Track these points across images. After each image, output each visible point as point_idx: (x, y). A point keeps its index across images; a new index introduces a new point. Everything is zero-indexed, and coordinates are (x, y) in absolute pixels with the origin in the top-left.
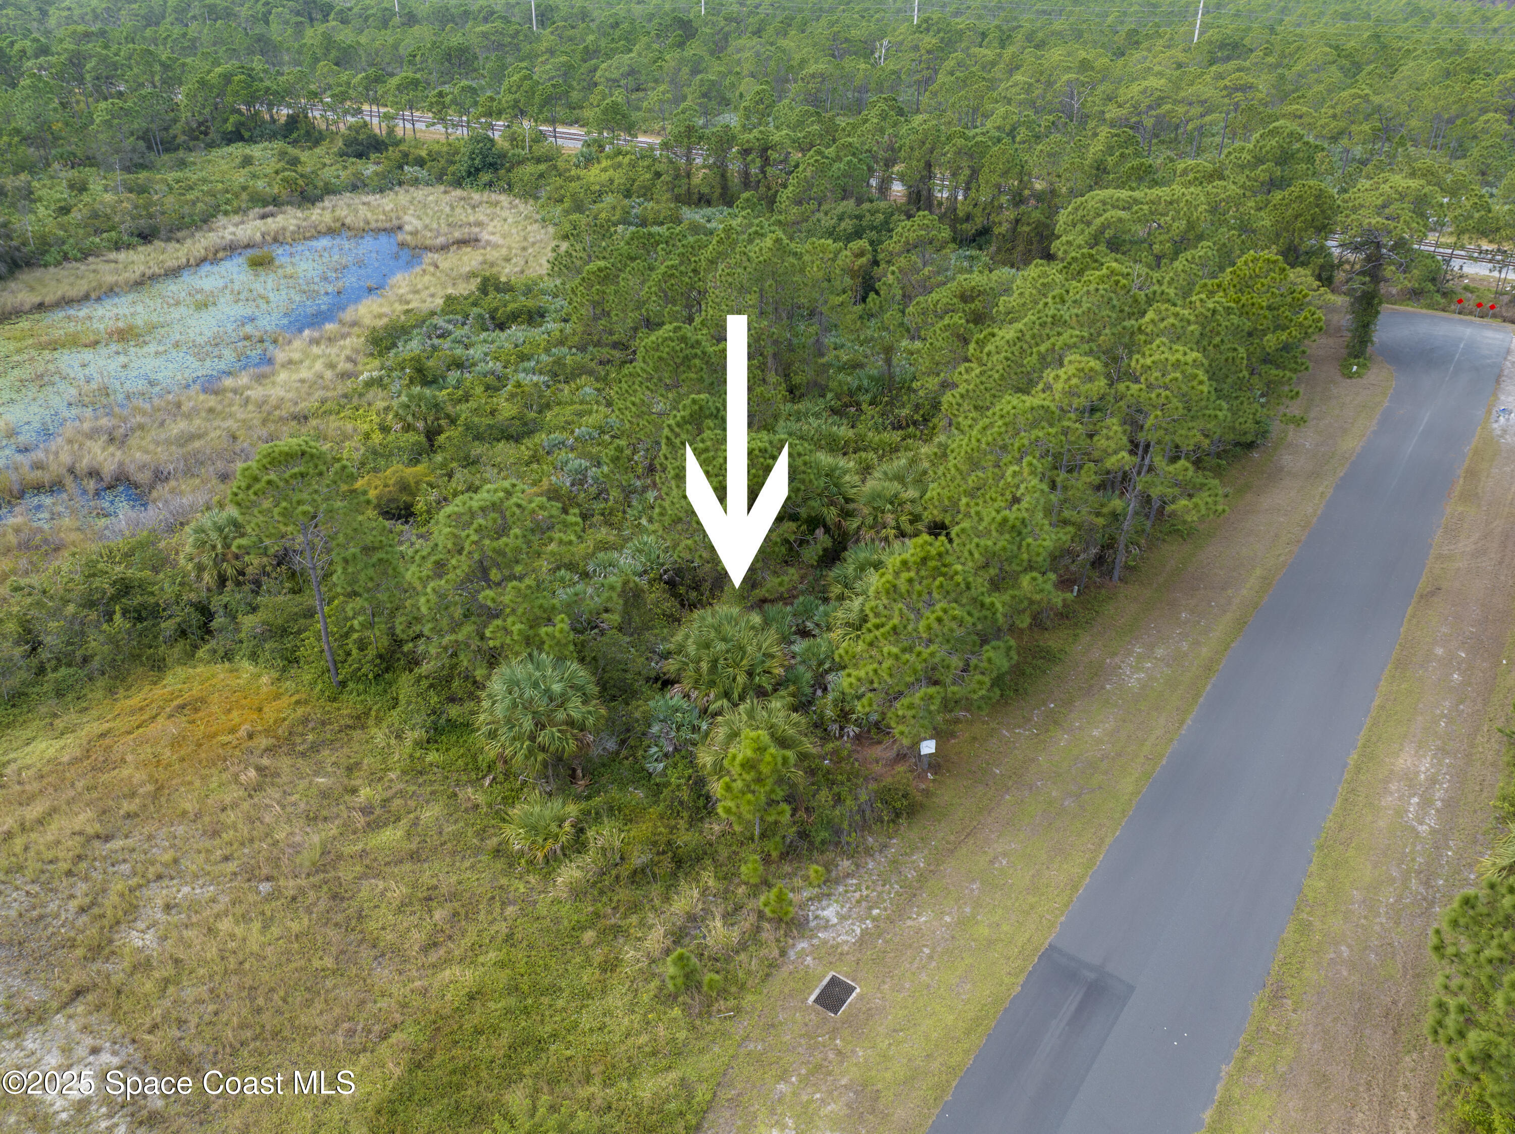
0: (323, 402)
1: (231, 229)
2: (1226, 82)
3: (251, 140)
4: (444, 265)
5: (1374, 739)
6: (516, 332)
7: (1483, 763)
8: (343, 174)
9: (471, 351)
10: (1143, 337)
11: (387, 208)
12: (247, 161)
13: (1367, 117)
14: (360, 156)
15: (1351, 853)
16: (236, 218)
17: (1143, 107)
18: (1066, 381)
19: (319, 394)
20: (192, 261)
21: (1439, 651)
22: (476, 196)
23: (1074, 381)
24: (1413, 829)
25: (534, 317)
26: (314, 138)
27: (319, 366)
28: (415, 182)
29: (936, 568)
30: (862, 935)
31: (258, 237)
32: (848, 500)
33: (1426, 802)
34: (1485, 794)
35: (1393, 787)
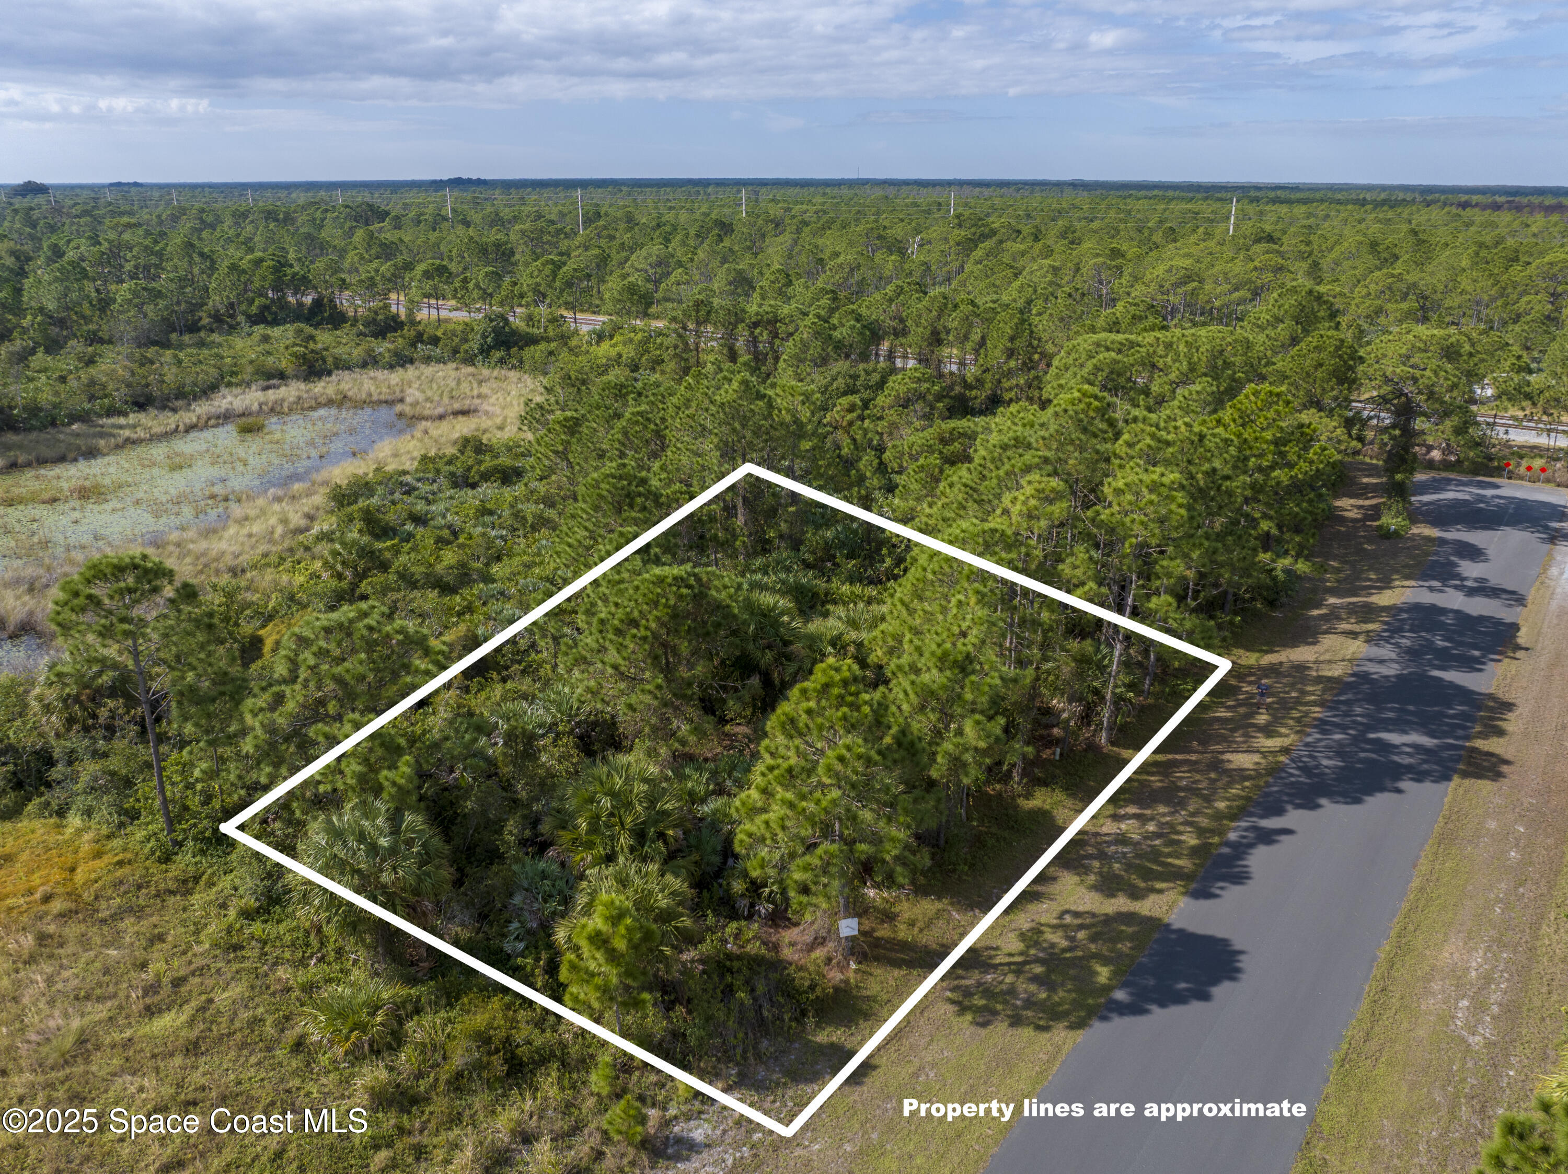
0: (265, 555)
1: (229, 398)
2: (1256, 263)
3: (275, 322)
4: (434, 432)
5: (1411, 927)
6: (488, 490)
7: (1551, 959)
8: (355, 352)
9: (434, 508)
10: (1118, 461)
11: (393, 382)
12: (266, 339)
13: (1404, 297)
14: (375, 335)
15: (1381, 1069)
16: (238, 390)
17: (1167, 285)
18: (1024, 503)
19: (262, 548)
20: (181, 428)
21: (1492, 825)
22: (486, 372)
23: (1033, 502)
24: (1463, 1040)
25: (509, 476)
26: (337, 319)
27: (273, 521)
28: (428, 360)
29: (841, 697)
30: (734, 1166)
31: (255, 407)
32: (786, 643)
33: (1479, 1007)
34: (1555, 997)
35: (1436, 986)
